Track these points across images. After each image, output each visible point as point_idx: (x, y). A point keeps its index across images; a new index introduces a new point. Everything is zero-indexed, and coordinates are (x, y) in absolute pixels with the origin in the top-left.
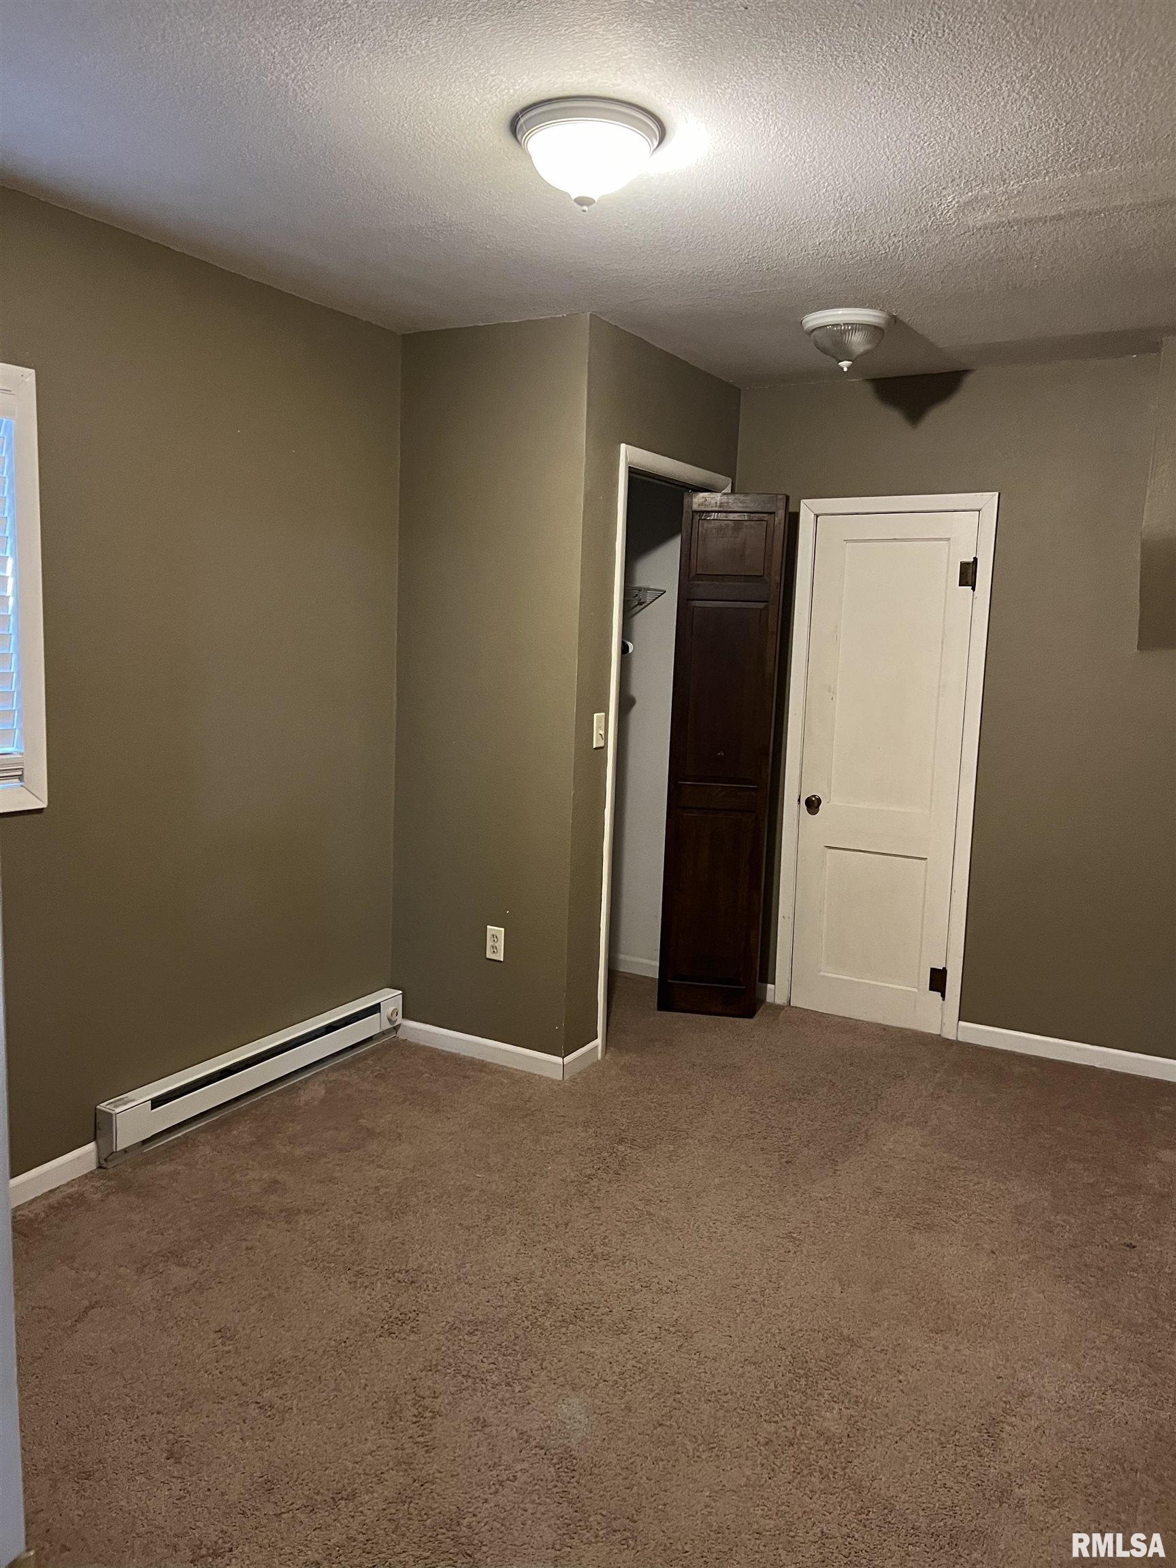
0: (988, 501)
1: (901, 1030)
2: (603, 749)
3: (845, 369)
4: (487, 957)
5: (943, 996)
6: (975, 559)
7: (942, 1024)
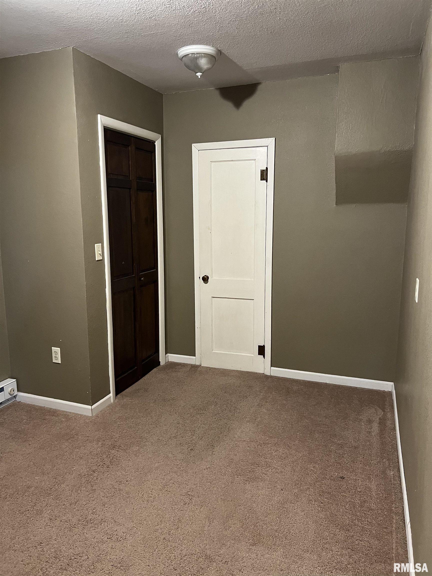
0: (271, 142)
1: (248, 372)
2: (102, 261)
3: (199, 77)
4: (53, 362)
5: (264, 357)
6: (267, 168)
7: (265, 369)
